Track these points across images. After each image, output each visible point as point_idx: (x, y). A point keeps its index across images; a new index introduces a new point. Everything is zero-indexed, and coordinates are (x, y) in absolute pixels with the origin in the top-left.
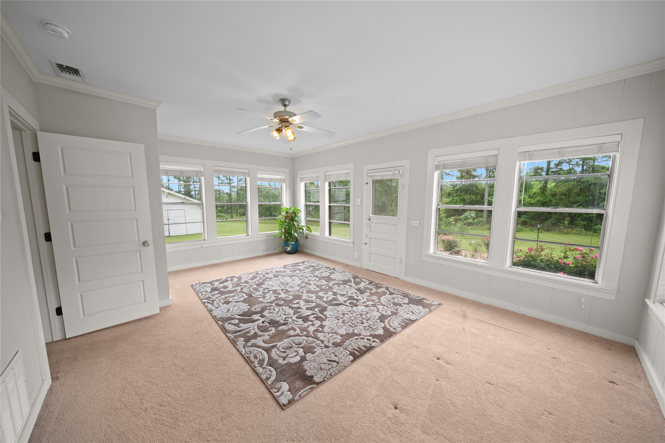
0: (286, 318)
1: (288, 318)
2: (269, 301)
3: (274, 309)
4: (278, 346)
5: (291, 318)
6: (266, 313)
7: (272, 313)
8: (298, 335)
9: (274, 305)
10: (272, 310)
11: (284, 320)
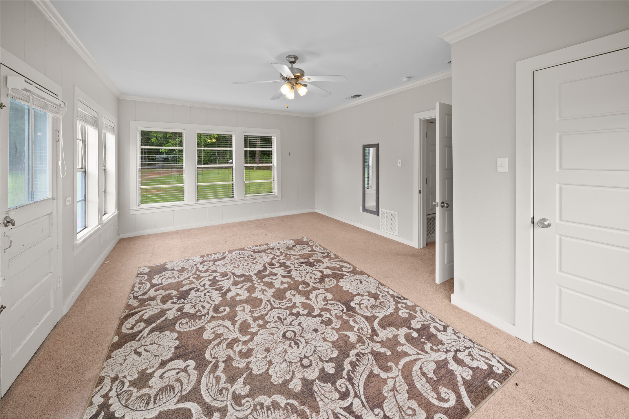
0: (300, 268)
1: (297, 267)
2: (318, 291)
3: (311, 277)
4: (307, 251)
5: (295, 267)
6: (319, 275)
7: (312, 274)
8: (293, 255)
9: (312, 285)
10: (313, 277)
11: (301, 266)
